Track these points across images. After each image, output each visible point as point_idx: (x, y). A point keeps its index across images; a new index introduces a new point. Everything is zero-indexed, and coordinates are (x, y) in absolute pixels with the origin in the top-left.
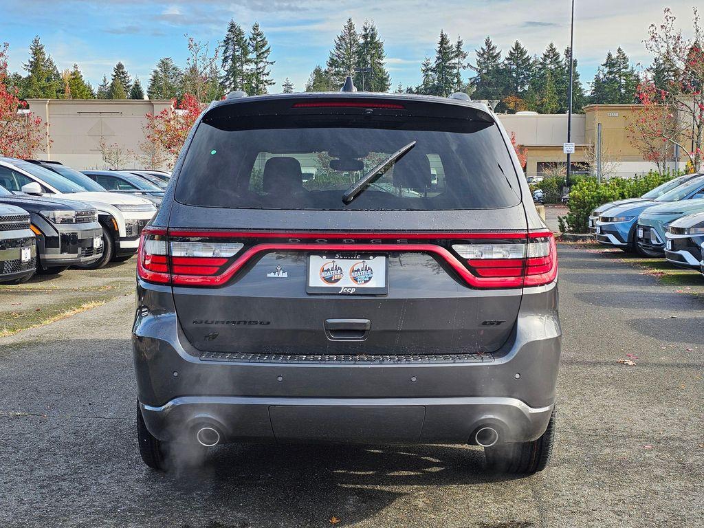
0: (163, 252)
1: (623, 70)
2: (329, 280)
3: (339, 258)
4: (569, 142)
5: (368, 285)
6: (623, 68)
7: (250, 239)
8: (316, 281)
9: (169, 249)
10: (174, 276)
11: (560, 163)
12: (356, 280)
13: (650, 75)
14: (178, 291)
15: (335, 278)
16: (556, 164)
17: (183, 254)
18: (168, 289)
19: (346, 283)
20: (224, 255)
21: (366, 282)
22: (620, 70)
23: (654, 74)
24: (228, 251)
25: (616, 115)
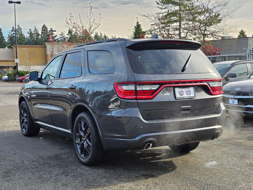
0: (134, 89)
1: (20, 33)
2: (181, 95)
3: (182, 88)
4: (17, 58)
5: (190, 96)
6: (20, 32)
7: (161, 84)
8: (178, 95)
9: (136, 88)
10: (137, 96)
11: (10, 67)
12: (187, 94)
13: (28, 35)
14: (139, 101)
15: (182, 94)
16: (8, 67)
17: (140, 89)
18: (135, 101)
19: (185, 96)
20: (153, 89)
21: (190, 95)
22: (19, 33)
23: (30, 35)
24: (154, 88)
25: (25, 49)
